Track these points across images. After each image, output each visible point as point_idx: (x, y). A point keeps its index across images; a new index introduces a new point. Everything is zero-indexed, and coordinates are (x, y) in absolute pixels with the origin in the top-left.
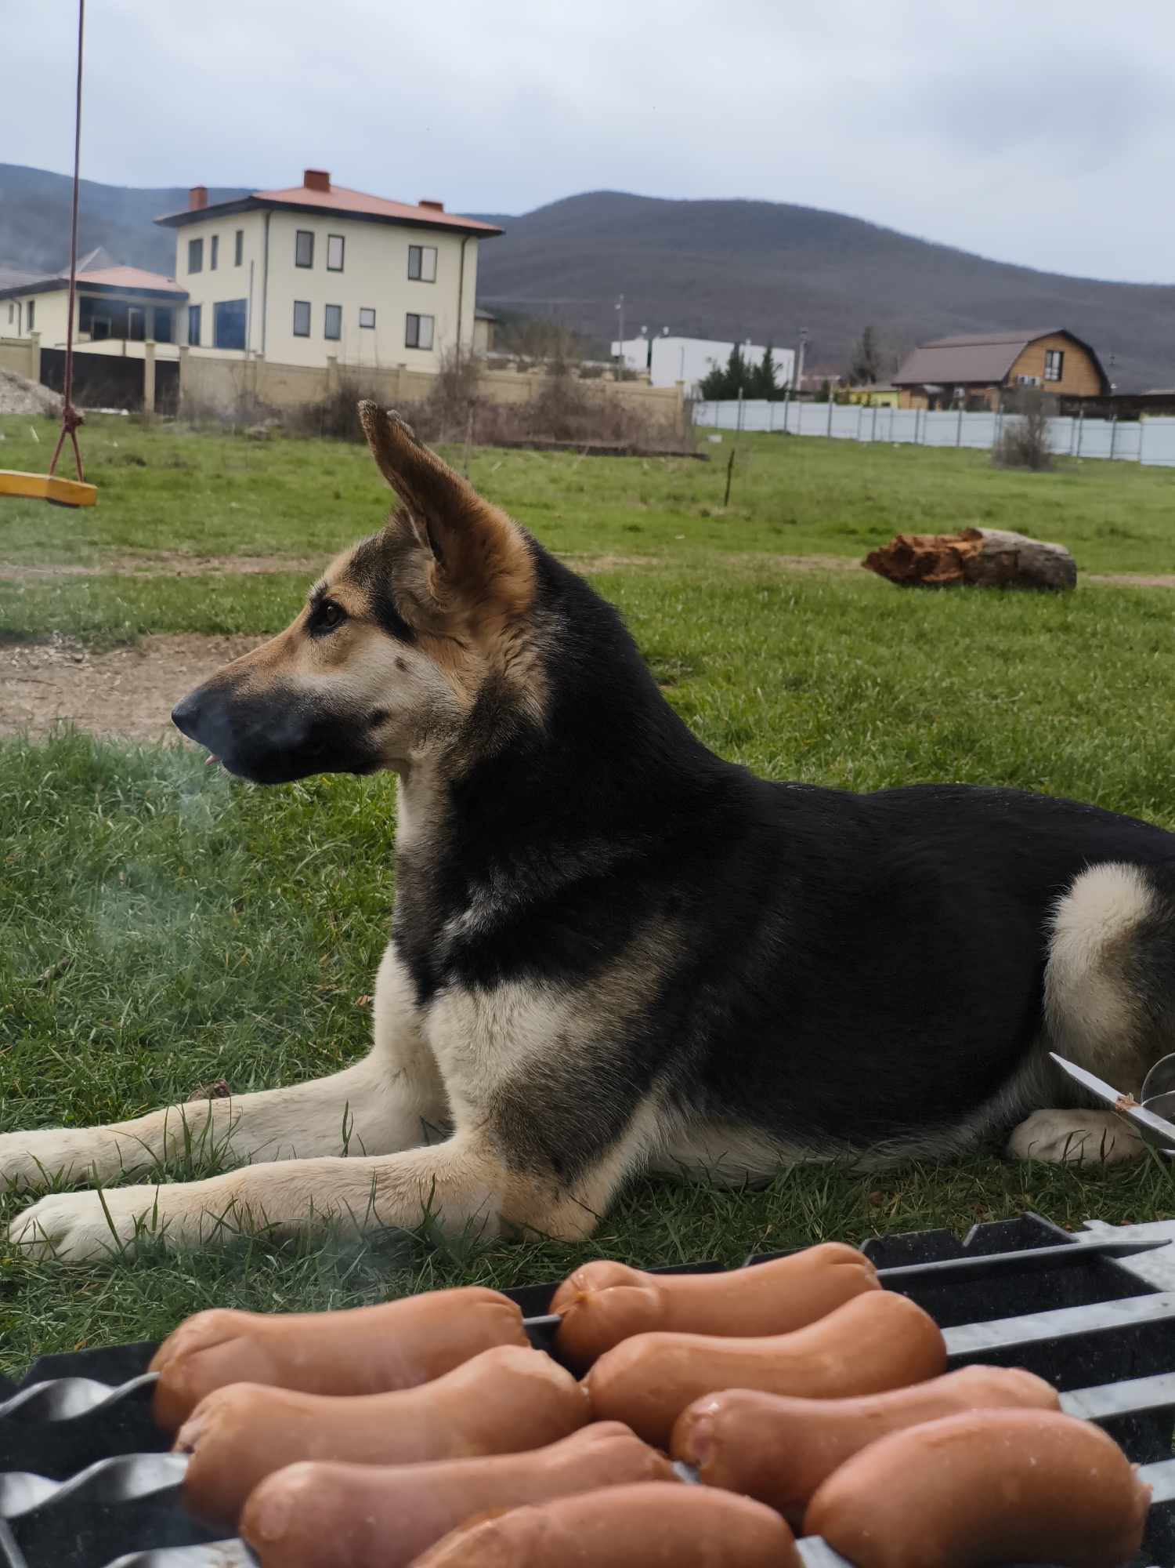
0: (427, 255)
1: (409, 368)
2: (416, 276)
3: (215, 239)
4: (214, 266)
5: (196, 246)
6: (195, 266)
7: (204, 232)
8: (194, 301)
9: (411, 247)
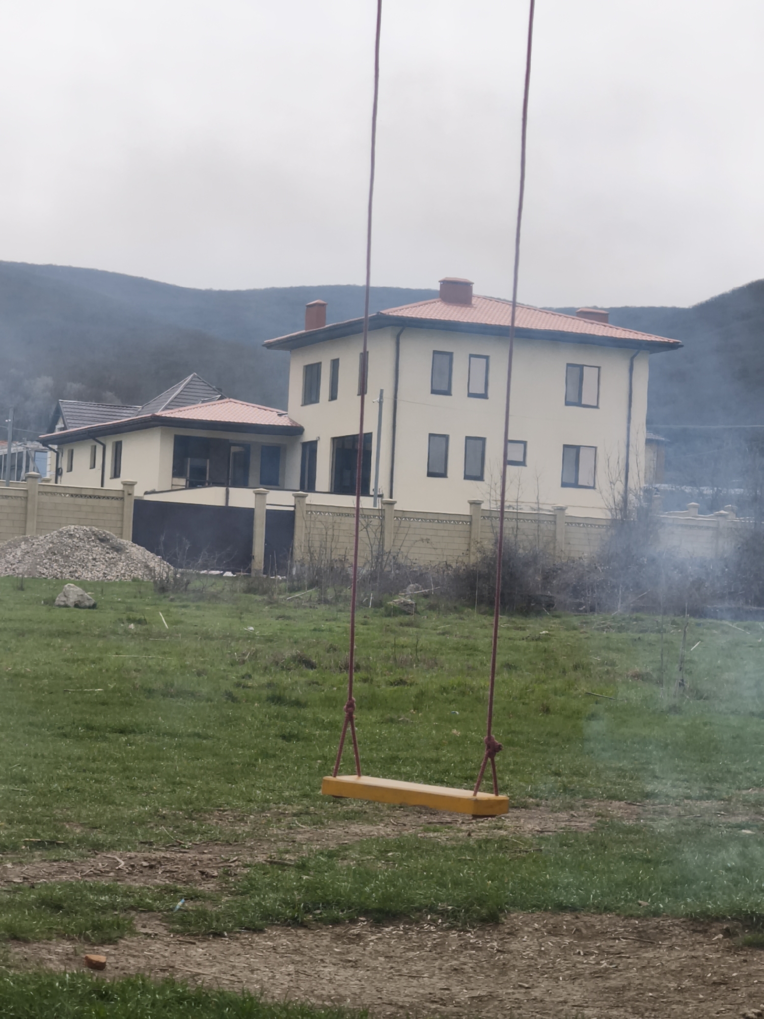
0: (589, 375)
1: (569, 512)
2: (575, 400)
3: (335, 364)
4: (333, 397)
5: (312, 374)
6: (311, 396)
7: (323, 357)
8: (308, 437)
9: (568, 365)
